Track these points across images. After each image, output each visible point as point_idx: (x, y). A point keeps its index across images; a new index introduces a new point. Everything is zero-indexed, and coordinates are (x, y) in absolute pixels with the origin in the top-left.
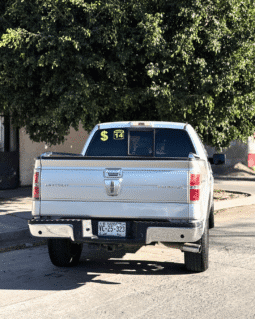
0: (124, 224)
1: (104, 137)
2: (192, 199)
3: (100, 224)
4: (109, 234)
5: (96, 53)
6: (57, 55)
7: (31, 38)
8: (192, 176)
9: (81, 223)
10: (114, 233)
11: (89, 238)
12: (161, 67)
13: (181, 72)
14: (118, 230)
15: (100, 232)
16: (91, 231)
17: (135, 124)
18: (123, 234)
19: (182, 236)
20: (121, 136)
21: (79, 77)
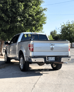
0: (54, 57)
3: (49, 57)
4: (51, 60)
10: (52, 60)
15: (49, 60)
18: (54, 60)
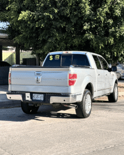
1: (51, 58)
2: (70, 85)
4: (37, 99)
5: (61, 20)
6: (44, 22)
7: (32, 15)
8: (70, 75)
9: (25, 94)
11: (28, 101)
12: (91, 24)
13: (101, 27)
14: (40, 98)
15: (34, 98)
16: (30, 97)
17: (64, 52)
18: (42, 99)
19: (64, 101)
20: (58, 58)
21: (54, 31)
